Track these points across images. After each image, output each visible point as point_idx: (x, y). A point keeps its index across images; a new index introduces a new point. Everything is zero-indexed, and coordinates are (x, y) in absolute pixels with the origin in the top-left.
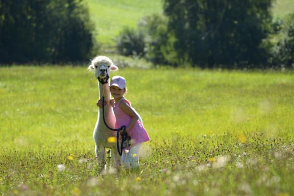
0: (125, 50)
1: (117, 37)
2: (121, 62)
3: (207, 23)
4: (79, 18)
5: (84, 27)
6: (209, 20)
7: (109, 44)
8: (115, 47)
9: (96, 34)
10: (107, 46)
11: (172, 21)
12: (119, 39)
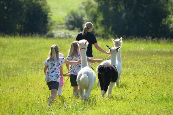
0: (71, 26)
1: (66, 17)
2: (67, 34)
3: (125, 7)
4: (39, 4)
5: (41, 10)
6: (126, 5)
7: (60, 22)
8: (64, 24)
9: (51, 15)
10: (59, 23)
11: (100, 5)
12: (67, 19)
